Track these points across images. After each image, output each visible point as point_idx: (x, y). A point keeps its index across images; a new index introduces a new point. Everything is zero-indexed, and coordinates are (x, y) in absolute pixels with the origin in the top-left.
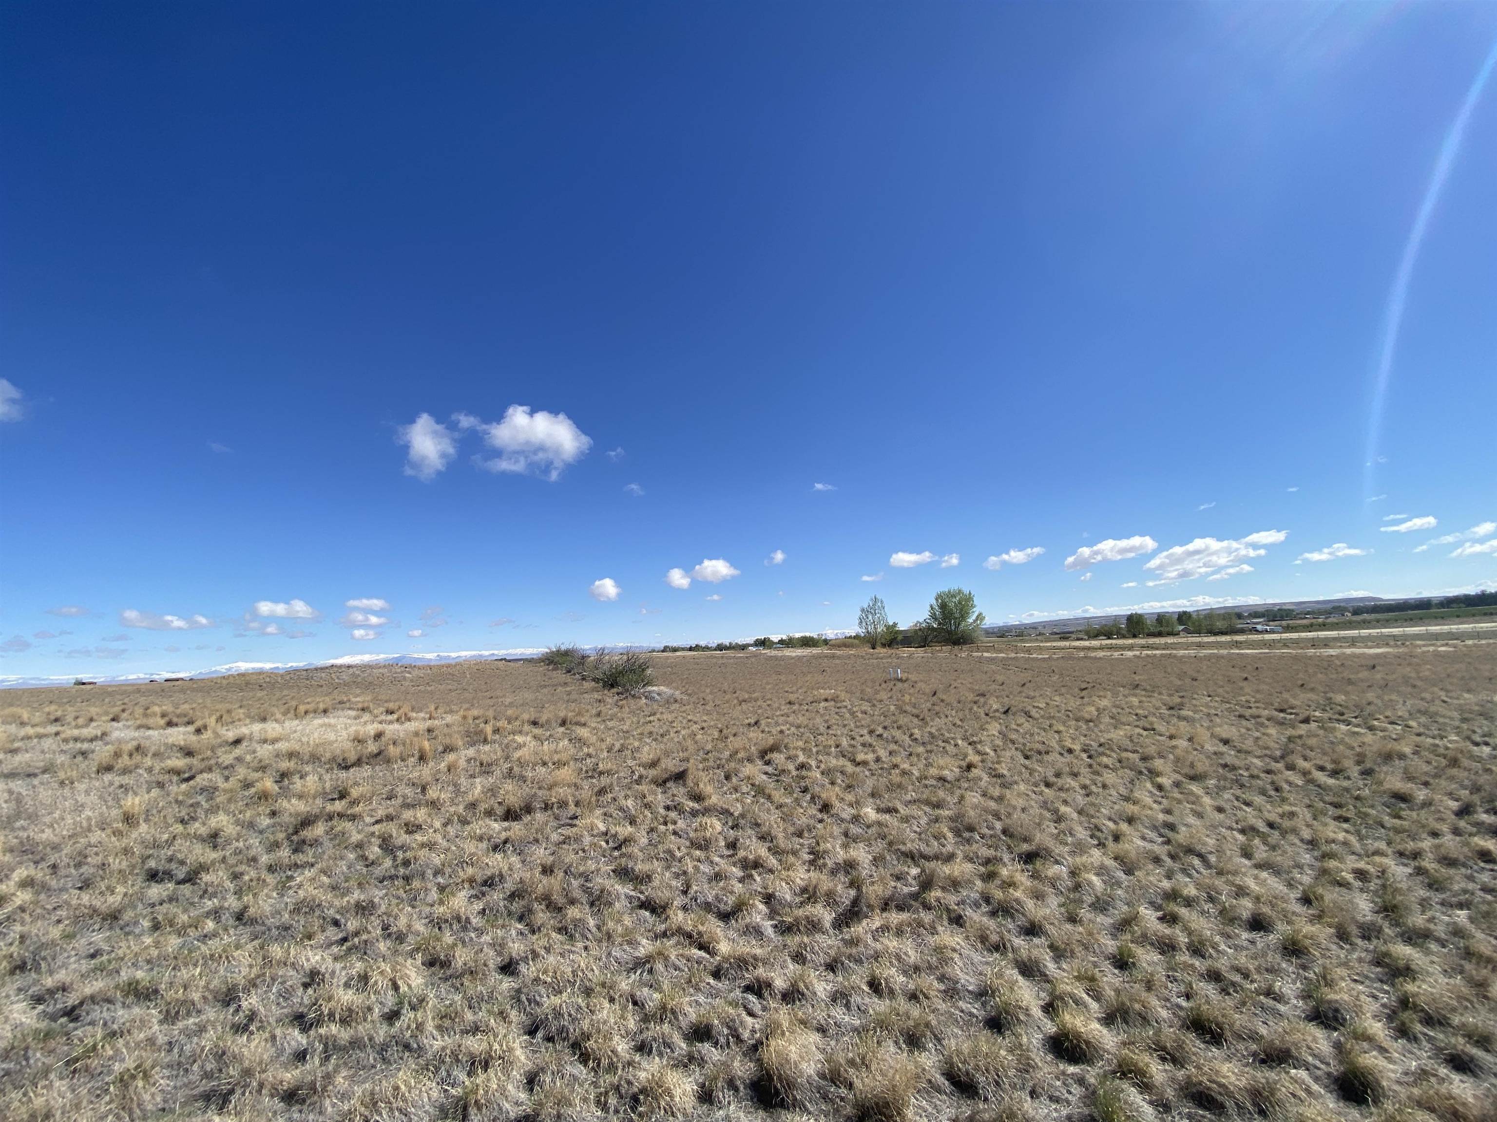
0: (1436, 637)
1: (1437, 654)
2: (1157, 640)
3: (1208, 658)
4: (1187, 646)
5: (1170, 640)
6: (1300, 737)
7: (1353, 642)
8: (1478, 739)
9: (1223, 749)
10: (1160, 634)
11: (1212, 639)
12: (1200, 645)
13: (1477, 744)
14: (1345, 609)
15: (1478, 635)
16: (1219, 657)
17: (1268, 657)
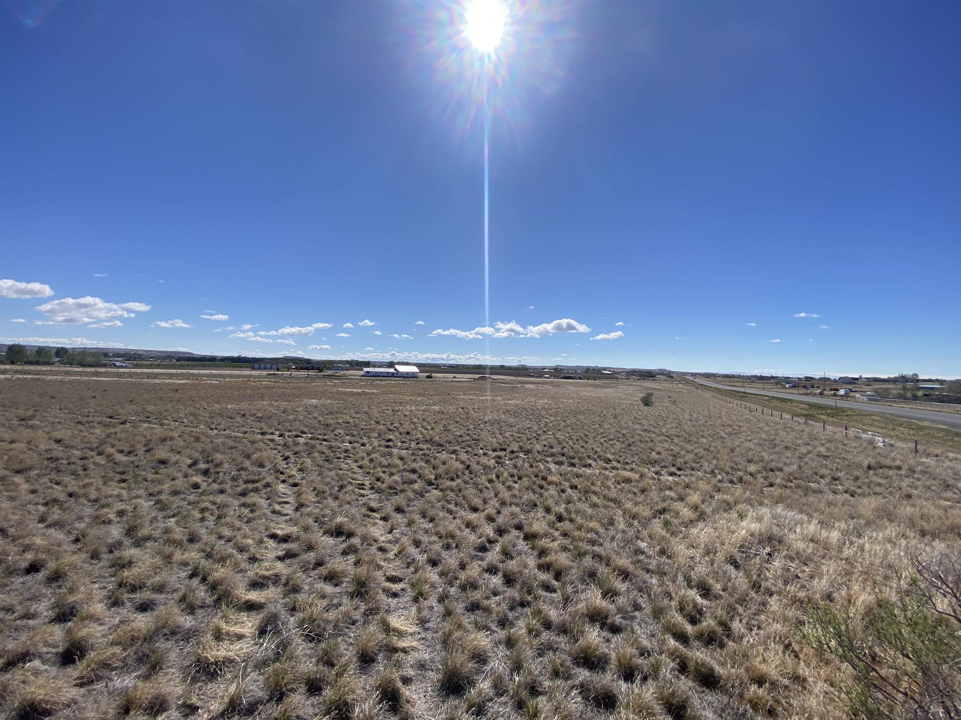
0: (213, 376)
1: (211, 385)
2: (33, 368)
3: (71, 382)
4: (57, 373)
5: (44, 368)
6: (116, 433)
7: (171, 376)
8: (213, 426)
9: (55, 446)
10: (37, 363)
11: (81, 369)
12: (67, 373)
13: (212, 429)
14: (174, 358)
15: (231, 376)
16: (79, 382)
17: (116, 383)
